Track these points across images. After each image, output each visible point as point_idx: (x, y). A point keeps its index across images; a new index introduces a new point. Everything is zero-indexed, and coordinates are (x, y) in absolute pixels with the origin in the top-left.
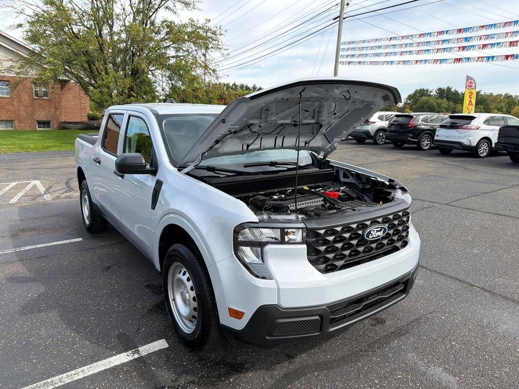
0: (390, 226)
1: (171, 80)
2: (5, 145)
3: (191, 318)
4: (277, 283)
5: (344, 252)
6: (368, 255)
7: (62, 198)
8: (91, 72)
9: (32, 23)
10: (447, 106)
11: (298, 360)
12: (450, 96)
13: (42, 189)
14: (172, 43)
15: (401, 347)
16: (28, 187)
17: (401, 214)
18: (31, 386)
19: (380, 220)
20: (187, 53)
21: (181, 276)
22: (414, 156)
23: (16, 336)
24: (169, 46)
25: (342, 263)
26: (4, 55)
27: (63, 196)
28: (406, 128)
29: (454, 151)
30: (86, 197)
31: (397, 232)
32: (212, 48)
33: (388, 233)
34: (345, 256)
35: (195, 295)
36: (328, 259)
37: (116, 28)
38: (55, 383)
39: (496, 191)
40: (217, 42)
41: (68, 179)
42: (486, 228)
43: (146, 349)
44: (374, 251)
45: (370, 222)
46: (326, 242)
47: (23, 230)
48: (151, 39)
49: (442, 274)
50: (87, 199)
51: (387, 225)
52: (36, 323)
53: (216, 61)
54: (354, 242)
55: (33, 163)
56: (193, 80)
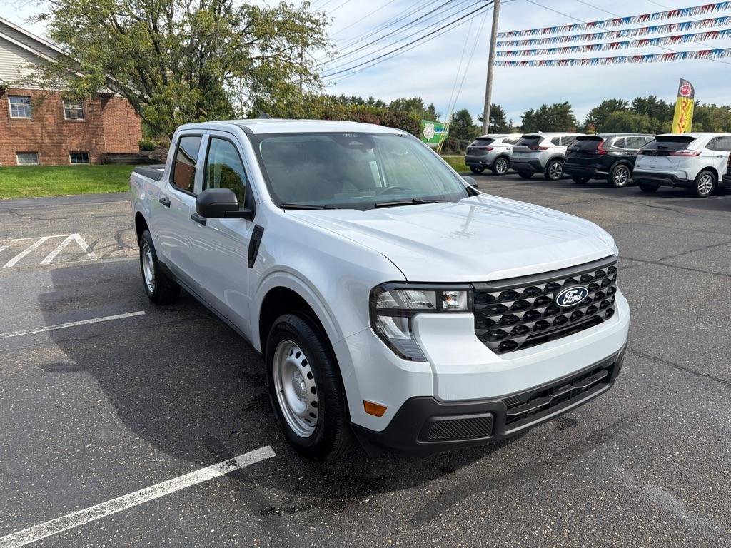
0: (591, 288)
1: (256, 92)
2: (29, 186)
3: (308, 417)
4: (433, 366)
5: (526, 324)
6: (560, 329)
7: (113, 258)
8: (144, 81)
9: (59, 13)
10: (649, 124)
11: (457, 474)
12: (653, 110)
13: (84, 246)
14: (256, 38)
15: (602, 457)
16: (65, 243)
17: (605, 270)
18: (93, 507)
19: (578, 278)
20: (278, 53)
21: (293, 358)
22: (604, 197)
23: (67, 442)
24: (252, 42)
25: (523, 339)
26: (22, 59)
27: (113, 254)
28: (592, 155)
29: (663, 188)
30: (149, 254)
31: (600, 296)
32: (313, 44)
33: (588, 298)
34: (528, 329)
35: (314, 385)
36: (505, 334)
37: (177, 18)
38: (126, 504)
39: (726, 243)
40: (319, 36)
41: (118, 232)
42: (714, 295)
43: (245, 460)
44: (569, 323)
45: (564, 281)
46: (502, 310)
47: (63, 301)
48: (227, 33)
49: (655, 359)
50: (151, 258)
51: (587, 286)
52: (92, 425)
53: (318, 63)
54: (541, 310)
55: (68, 210)
56: (286, 90)
